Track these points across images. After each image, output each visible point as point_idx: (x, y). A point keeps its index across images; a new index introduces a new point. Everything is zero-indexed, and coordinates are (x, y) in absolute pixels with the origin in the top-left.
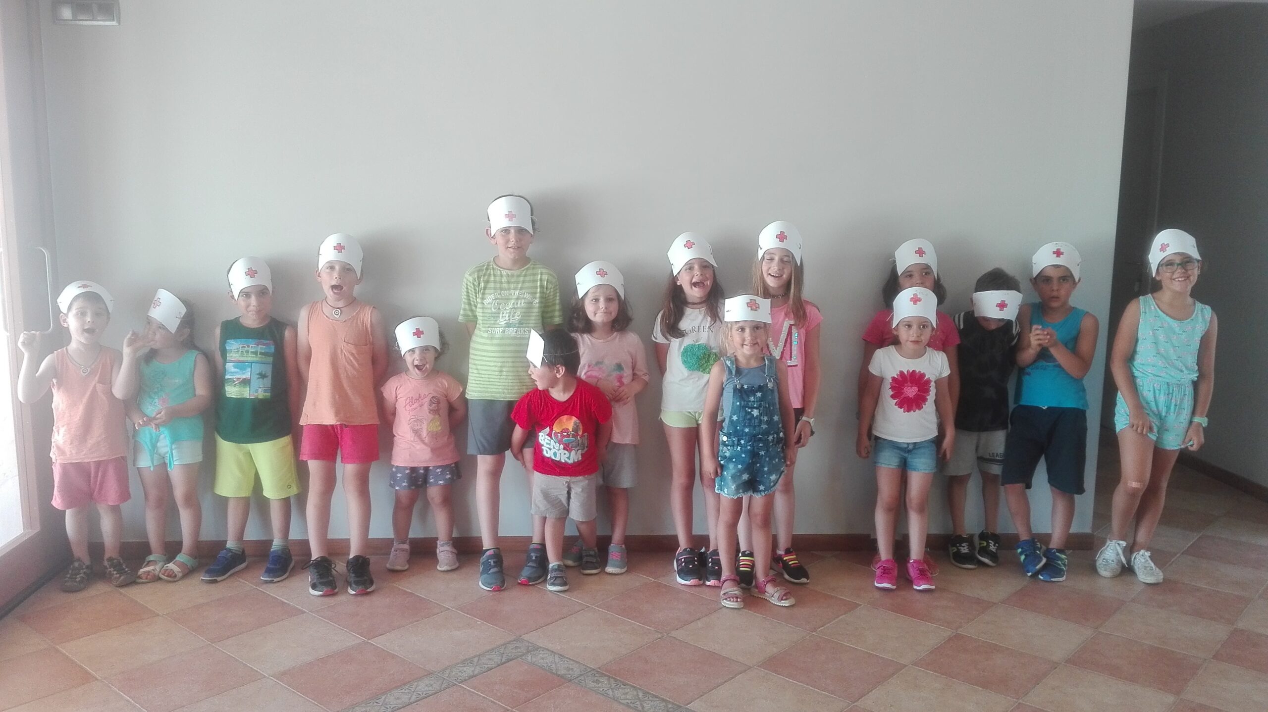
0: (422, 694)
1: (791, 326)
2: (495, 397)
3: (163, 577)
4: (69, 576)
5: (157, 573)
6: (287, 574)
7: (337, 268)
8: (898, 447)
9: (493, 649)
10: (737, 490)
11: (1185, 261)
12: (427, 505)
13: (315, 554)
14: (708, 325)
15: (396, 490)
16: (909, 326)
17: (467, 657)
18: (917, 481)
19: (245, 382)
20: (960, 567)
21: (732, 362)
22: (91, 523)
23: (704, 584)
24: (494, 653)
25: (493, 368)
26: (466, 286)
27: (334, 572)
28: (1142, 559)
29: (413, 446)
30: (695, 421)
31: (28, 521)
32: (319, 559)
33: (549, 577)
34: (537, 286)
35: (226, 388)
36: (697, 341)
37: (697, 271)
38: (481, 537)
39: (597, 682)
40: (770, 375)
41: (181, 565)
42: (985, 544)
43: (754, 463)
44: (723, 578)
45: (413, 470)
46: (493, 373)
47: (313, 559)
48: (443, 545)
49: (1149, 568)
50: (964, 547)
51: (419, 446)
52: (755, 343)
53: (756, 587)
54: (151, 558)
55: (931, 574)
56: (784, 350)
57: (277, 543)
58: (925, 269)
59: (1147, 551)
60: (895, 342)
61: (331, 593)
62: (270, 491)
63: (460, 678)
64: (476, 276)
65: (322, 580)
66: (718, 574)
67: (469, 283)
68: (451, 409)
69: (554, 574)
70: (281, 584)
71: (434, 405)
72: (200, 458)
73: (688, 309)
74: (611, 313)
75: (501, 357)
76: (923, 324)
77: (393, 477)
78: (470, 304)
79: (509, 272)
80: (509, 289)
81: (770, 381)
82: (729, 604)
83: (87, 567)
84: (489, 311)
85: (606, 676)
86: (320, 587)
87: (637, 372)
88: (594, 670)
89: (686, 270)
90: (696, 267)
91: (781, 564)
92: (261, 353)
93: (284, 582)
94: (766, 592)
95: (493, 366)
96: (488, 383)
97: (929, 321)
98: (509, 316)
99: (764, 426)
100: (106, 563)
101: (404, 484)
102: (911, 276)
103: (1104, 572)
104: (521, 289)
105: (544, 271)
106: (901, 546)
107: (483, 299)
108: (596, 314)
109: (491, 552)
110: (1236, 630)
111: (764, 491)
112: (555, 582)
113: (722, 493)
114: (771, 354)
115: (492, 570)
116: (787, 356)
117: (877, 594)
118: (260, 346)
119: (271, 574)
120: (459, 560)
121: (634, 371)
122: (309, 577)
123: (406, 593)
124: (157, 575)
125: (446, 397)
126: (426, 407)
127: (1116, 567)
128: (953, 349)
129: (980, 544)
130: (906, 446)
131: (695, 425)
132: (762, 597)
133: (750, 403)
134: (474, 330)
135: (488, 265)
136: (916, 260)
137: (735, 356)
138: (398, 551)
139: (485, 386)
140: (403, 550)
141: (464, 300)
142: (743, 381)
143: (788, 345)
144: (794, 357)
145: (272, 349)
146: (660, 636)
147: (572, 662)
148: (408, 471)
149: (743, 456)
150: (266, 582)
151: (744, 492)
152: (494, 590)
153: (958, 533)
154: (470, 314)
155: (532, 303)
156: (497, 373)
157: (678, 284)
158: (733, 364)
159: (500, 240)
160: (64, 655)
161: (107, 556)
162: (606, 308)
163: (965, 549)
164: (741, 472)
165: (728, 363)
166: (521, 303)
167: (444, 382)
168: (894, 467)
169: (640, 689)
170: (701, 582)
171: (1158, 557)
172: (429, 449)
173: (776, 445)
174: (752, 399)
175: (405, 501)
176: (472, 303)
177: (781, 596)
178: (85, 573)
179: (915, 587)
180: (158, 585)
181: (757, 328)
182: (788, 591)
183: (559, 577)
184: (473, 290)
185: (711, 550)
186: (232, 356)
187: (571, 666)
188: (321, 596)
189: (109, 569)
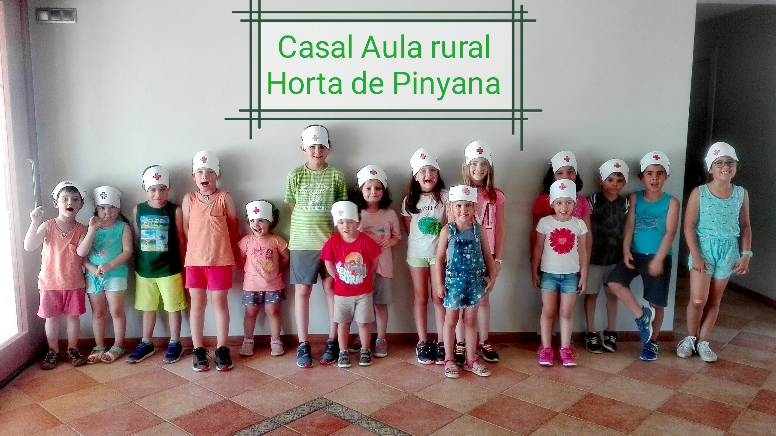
0: (262, 431)
1: (488, 204)
2: (307, 249)
3: (102, 360)
4: (46, 360)
5: (99, 357)
6: (179, 358)
7: (204, 172)
8: (554, 278)
9: (304, 405)
10: (457, 304)
11: (729, 161)
12: (264, 314)
13: (196, 345)
14: (434, 206)
15: (246, 306)
16: (560, 203)
17: (290, 409)
18: (566, 299)
19: (153, 242)
20: (591, 352)
21: (453, 226)
22: (61, 328)
23: (434, 363)
24: (305, 406)
25: (305, 231)
26: (288, 180)
27: (208, 357)
28: (704, 347)
29: (256, 279)
30: (427, 263)
31: (21, 327)
32: (198, 349)
33: (339, 359)
34: (332, 181)
35: (141, 245)
36: (428, 215)
37: (427, 173)
38: (298, 335)
39: (369, 424)
40: (477, 234)
41: (114, 353)
42: (608, 338)
43: (467, 288)
44: (446, 359)
45: (256, 293)
46: (305, 234)
47: (195, 348)
48: (274, 340)
49: (708, 353)
50: (593, 340)
51: (260, 279)
52: (467, 214)
53: (467, 364)
54: (96, 348)
55: (574, 356)
56: (484, 219)
57: (173, 339)
58: (570, 169)
59: (707, 342)
60: (552, 212)
61: (205, 369)
62: (168, 308)
63: (284, 422)
64: (295, 175)
65: (200, 362)
66: (443, 357)
67: (290, 179)
68: (281, 257)
69: (342, 357)
70: (176, 364)
71: (269, 254)
72: (125, 287)
73: (422, 196)
74: (378, 197)
75: (310, 224)
76: (568, 202)
77: (244, 298)
78: (291, 192)
79: (315, 172)
80: (315, 183)
81: (477, 237)
82: (449, 375)
83: (57, 354)
84: (303, 196)
85: (374, 420)
86: (199, 366)
87: (394, 234)
88: (367, 416)
89: (421, 172)
90: (427, 171)
91: (482, 350)
92: (162, 224)
93: (177, 363)
94: (473, 367)
95: (305, 230)
96: (302, 240)
97: (572, 200)
98: (315, 199)
99: (474, 265)
100: (68, 352)
101: (251, 302)
102: (561, 173)
103: (681, 354)
104: (322, 182)
105: (336, 171)
106: (556, 340)
107: (299, 188)
108: (369, 197)
109: (304, 344)
110: (763, 391)
111: (474, 304)
112: (343, 362)
113: (447, 306)
114: (477, 222)
115: (305, 355)
116: (486, 222)
117: (541, 369)
118: (161, 220)
119: (169, 358)
120: (284, 348)
121: (392, 233)
122: (192, 360)
123: (251, 369)
124: (99, 359)
125: (277, 249)
126: (264, 255)
127: (689, 351)
128: (588, 218)
129: (605, 338)
130: (559, 277)
131: (428, 266)
132: (470, 371)
133: (465, 251)
134: (294, 208)
135: (303, 168)
136: (565, 163)
137: (455, 222)
138: (247, 344)
139: (300, 242)
140: (250, 343)
141: (287, 189)
142: (460, 238)
143: (486, 216)
144: (490, 223)
145: (168, 221)
146: (407, 395)
147: (354, 412)
148: (252, 294)
149: (461, 283)
150: (166, 363)
151: (461, 306)
152: (306, 368)
153: (590, 331)
154: (291, 197)
155: (329, 191)
156: (307, 234)
157: (416, 180)
158: (454, 227)
159: (309, 152)
160: (42, 408)
161: (69, 348)
162: (375, 193)
163: (594, 342)
164: (460, 293)
165: (451, 227)
166: (322, 191)
167: (276, 240)
168: (552, 291)
169: (396, 429)
170: (433, 362)
171: (714, 346)
172: (266, 281)
173: (480, 276)
174: (466, 248)
175: (251, 313)
176: (293, 191)
177: (482, 370)
178: (56, 358)
179: (564, 364)
180: (99, 365)
181: (469, 205)
182: (486, 367)
183: (345, 359)
184: (293, 183)
185: (439, 342)
186: (144, 226)
187: (352, 414)
188: (200, 371)
189: (70, 356)
